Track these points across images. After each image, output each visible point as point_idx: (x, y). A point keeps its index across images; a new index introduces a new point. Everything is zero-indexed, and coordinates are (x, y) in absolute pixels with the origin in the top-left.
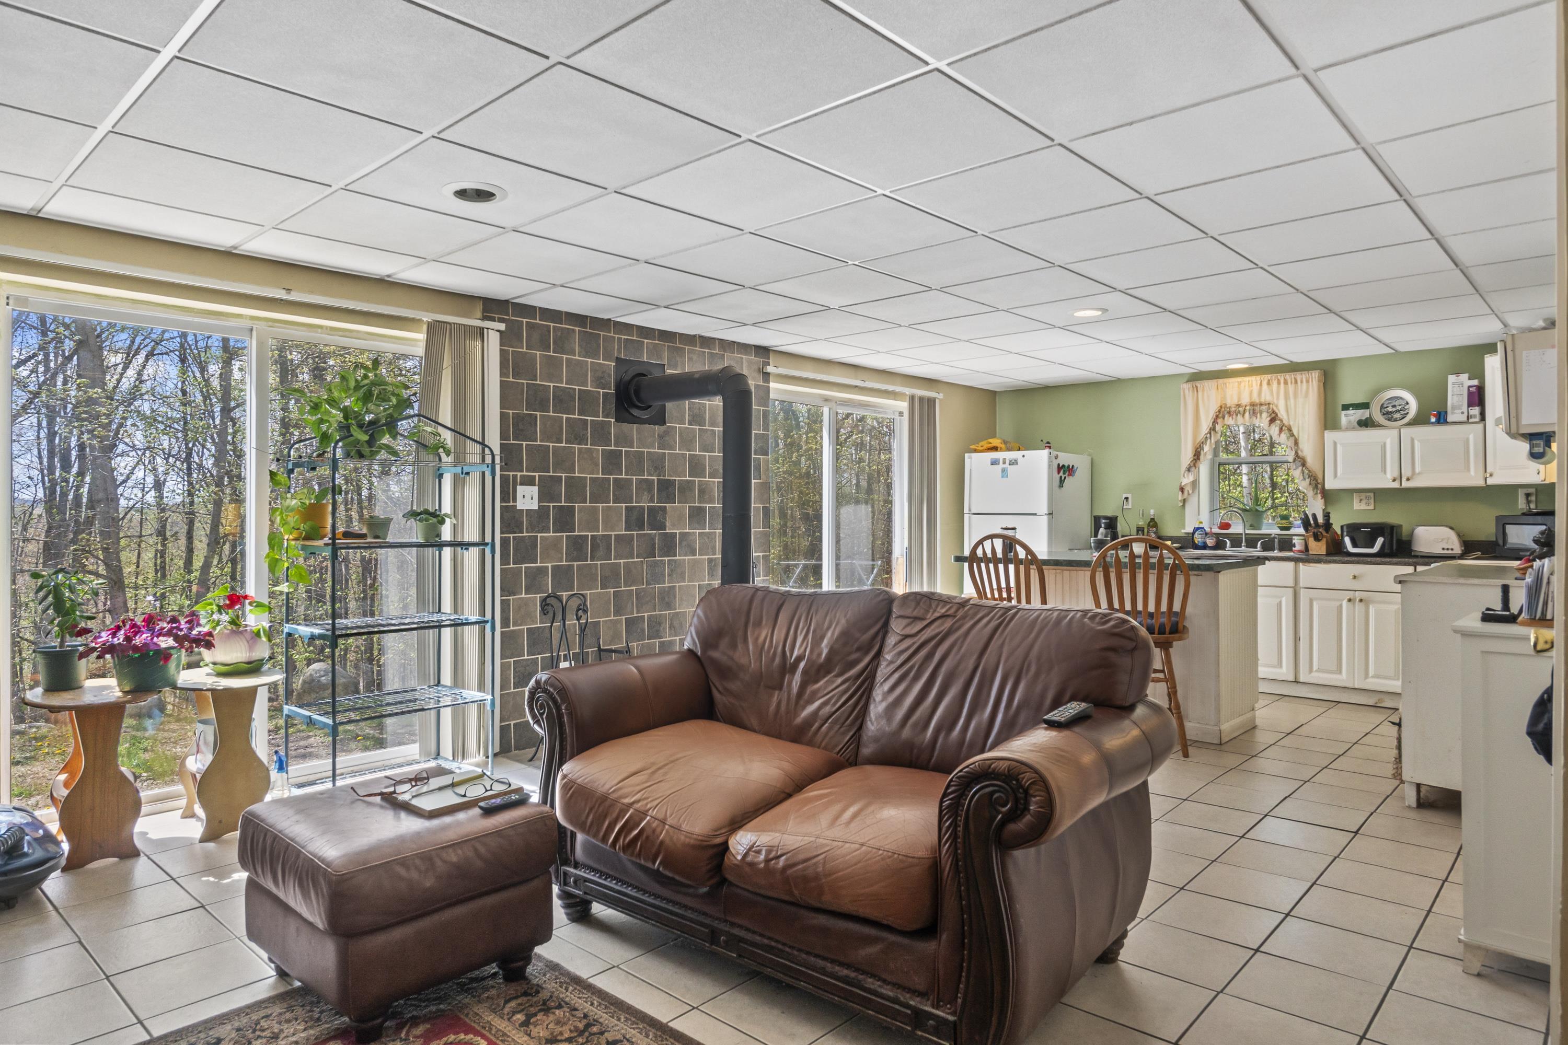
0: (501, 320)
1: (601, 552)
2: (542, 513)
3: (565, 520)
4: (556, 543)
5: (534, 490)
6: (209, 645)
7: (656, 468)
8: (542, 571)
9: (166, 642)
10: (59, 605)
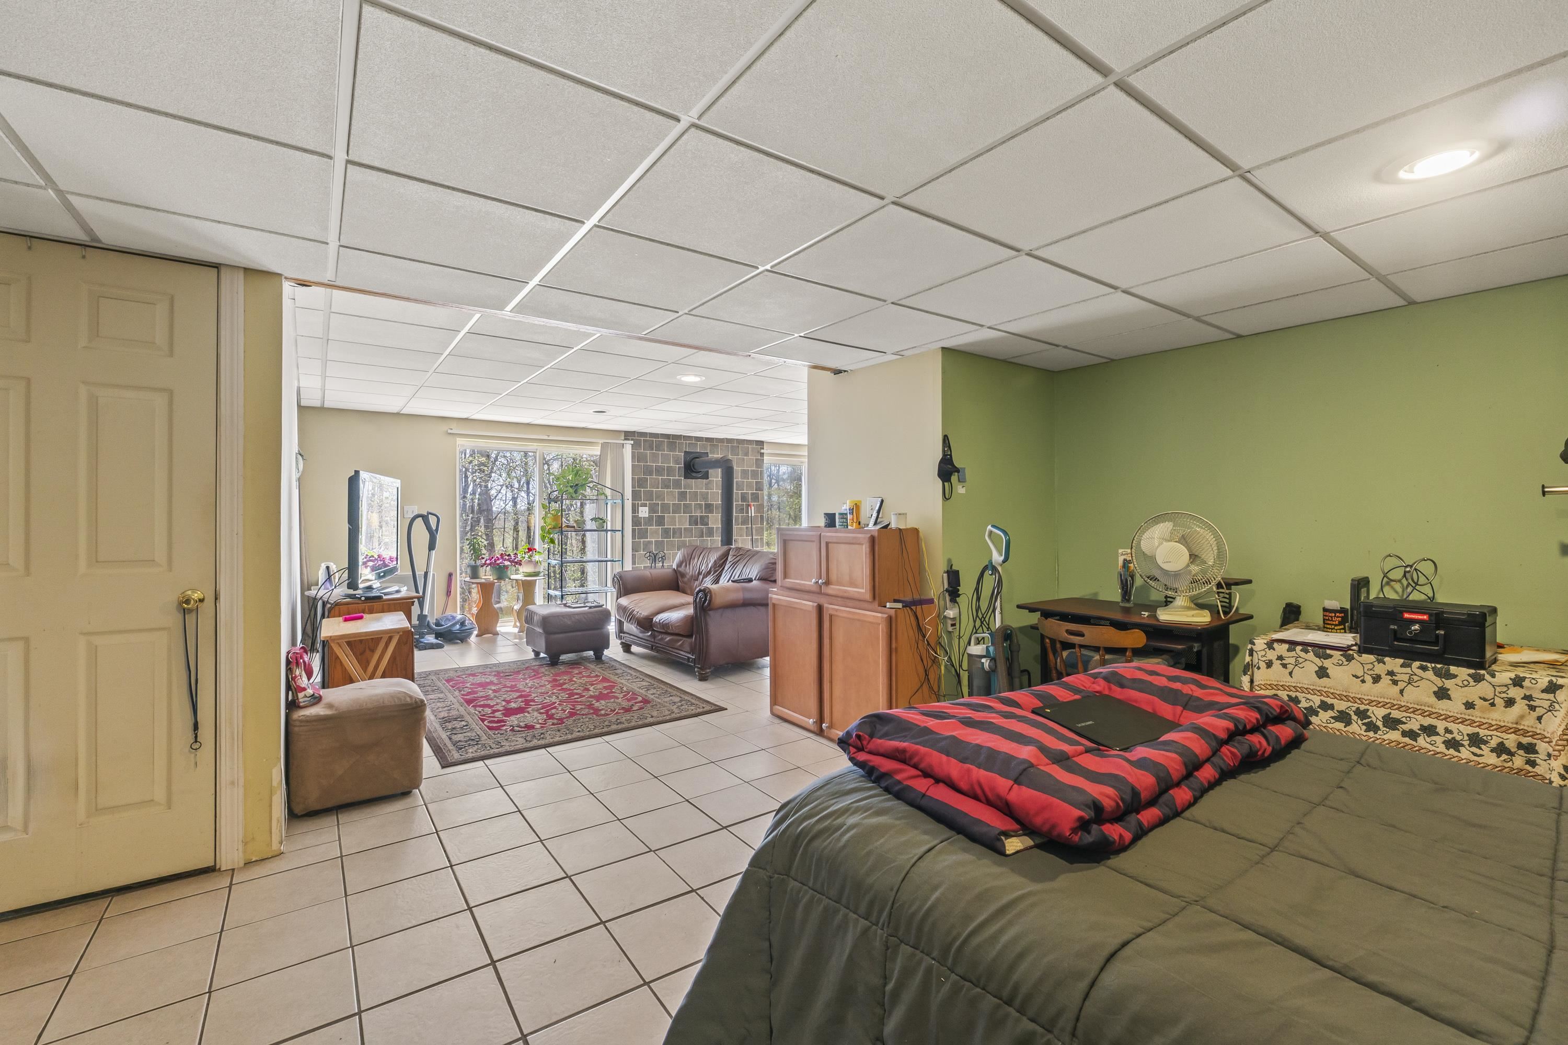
0: (632, 440)
1: (678, 535)
2: (650, 518)
3: (660, 521)
4: (657, 531)
5: (647, 509)
6: (520, 564)
7: (704, 498)
8: (650, 542)
9: (507, 563)
10: (474, 549)
